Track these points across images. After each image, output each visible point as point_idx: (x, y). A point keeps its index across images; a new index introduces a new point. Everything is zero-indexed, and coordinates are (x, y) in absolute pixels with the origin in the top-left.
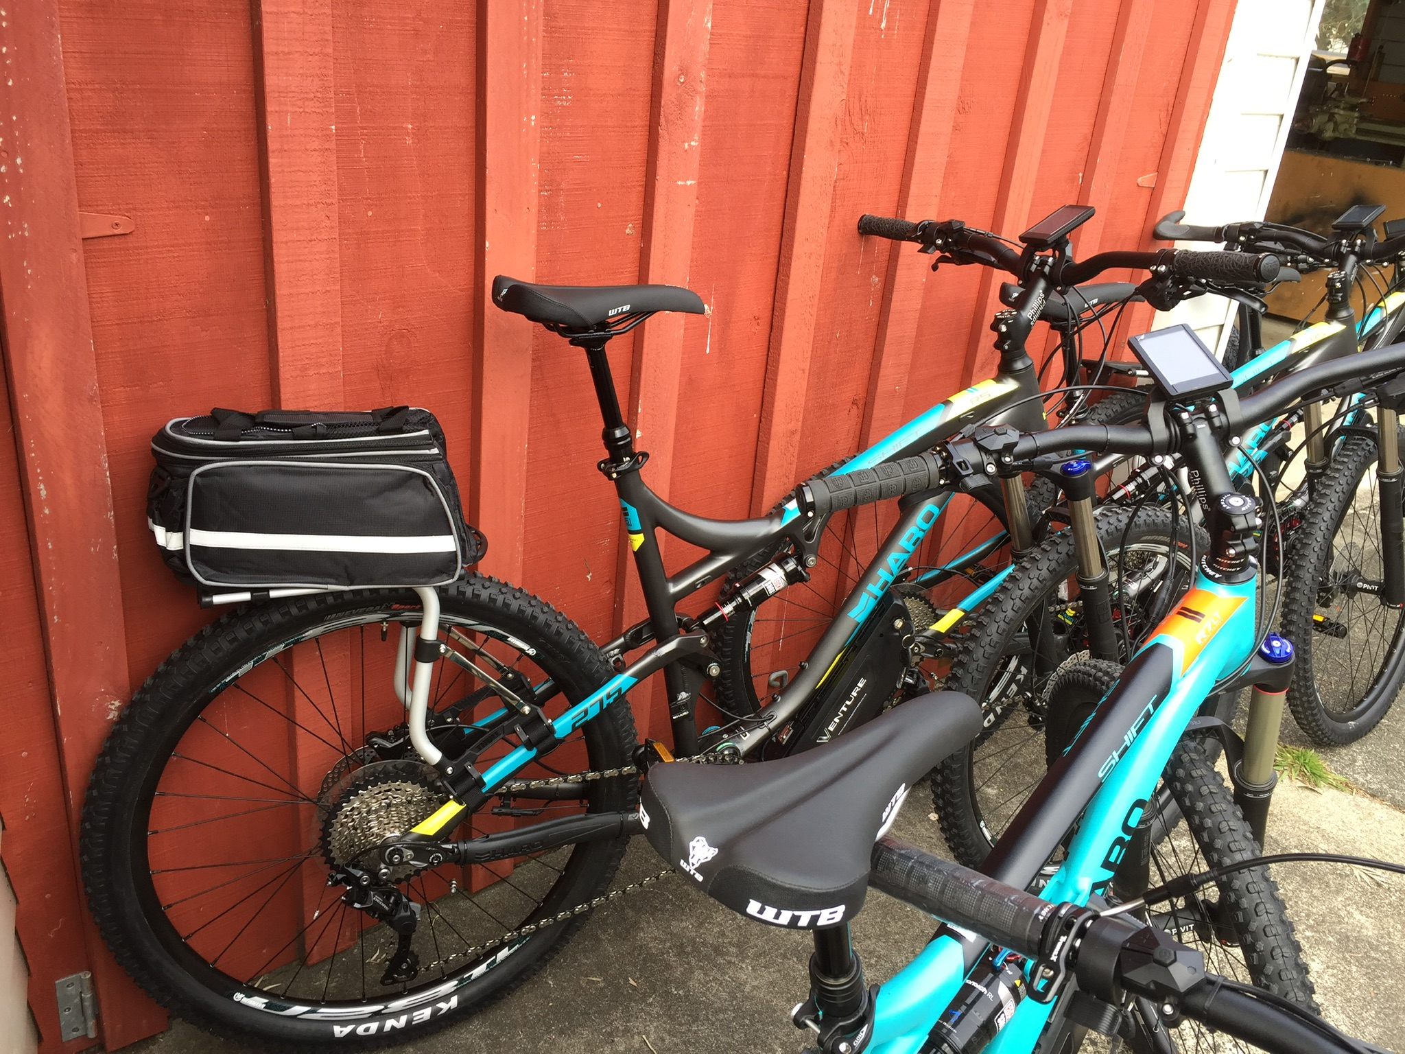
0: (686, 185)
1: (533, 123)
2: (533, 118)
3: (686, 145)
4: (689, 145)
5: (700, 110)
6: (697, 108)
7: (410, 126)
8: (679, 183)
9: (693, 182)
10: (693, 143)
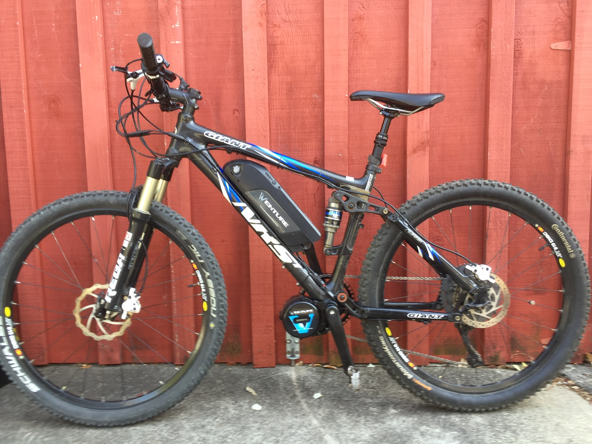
0: (176, 44)
1: (97, 19)
2: (97, 17)
3: (173, 26)
4: (175, 26)
5: (178, 12)
6: (176, 11)
7: (54, 25)
8: (172, 42)
9: (179, 42)
10: (176, 25)
